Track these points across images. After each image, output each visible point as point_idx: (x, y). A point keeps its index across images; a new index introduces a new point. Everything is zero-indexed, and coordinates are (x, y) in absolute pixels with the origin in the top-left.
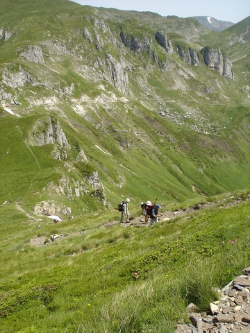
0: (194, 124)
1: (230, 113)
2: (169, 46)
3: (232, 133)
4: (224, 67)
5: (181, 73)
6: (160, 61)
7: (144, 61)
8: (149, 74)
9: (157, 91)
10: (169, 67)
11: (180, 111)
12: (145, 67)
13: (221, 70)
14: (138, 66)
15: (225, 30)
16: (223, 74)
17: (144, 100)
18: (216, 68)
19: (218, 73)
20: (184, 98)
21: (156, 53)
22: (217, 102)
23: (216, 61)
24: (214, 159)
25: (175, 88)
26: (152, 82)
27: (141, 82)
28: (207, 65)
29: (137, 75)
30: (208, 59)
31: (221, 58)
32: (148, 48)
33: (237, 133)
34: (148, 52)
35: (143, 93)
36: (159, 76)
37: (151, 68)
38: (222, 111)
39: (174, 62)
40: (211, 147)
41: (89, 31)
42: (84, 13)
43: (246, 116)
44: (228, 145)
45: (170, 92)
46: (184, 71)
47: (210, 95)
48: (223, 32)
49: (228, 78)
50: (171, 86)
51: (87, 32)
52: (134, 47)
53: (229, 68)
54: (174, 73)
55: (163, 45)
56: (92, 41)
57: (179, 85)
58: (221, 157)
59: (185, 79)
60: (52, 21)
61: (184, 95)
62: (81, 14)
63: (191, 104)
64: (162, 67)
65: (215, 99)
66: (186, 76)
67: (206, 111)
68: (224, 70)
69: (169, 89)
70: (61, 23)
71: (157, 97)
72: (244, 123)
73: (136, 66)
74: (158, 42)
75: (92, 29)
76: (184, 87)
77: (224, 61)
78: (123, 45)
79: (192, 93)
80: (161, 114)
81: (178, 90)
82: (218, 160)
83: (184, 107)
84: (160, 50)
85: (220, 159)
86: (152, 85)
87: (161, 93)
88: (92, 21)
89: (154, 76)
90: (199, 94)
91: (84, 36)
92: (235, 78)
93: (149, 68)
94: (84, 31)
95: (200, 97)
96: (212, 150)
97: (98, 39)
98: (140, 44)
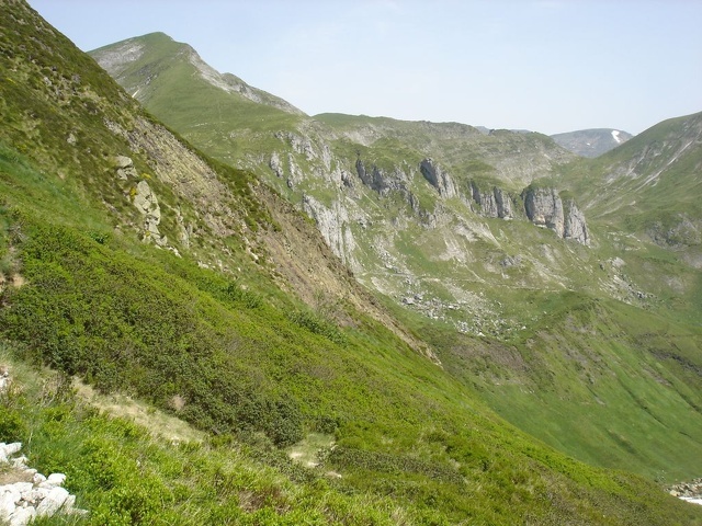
0: (463, 319)
1: (546, 302)
2: (445, 184)
3: (535, 337)
4: (565, 223)
5: (461, 230)
6: (423, 209)
7: (394, 210)
8: (400, 232)
9: (409, 262)
10: (438, 221)
11: (445, 296)
12: (393, 220)
13: (560, 229)
14: (381, 218)
15: (604, 155)
16: (564, 236)
17: (379, 277)
18: (550, 225)
19: (554, 235)
20: (458, 275)
21: (416, 196)
22: (524, 284)
23: (549, 211)
24: (481, 380)
25: (445, 258)
26: (403, 245)
27: (381, 247)
28: (531, 217)
29: (375, 233)
30: (533, 209)
31: (560, 206)
32: (403, 187)
33: (547, 338)
34: (402, 194)
35: (381, 265)
36: (418, 236)
37: (405, 222)
38: (531, 299)
39: (449, 211)
40: (478, 358)
41: (280, 157)
42: (277, 128)
43: (576, 309)
44: (519, 358)
45: (434, 263)
46: (467, 228)
47: (511, 272)
48: (599, 158)
49: (574, 243)
50: (438, 254)
51: (276, 159)
52: (378, 185)
53: (578, 224)
54: (448, 232)
55: (433, 182)
56: (281, 173)
57: (455, 252)
58: (497, 376)
59: (467, 242)
60: (219, 141)
61: (460, 269)
62: (272, 129)
63: (471, 286)
64: (425, 220)
65: (520, 278)
66: (469, 237)
67: (498, 299)
68: (566, 227)
69: (433, 258)
70: (234, 145)
71: (407, 271)
72: (568, 322)
73: (376, 218)
74: (425, 177)
75: (285, 154)
76: (463, 255)
77: (567, 211)
78: (358, 182)
79: (478, 267)
80: (405, 301)
81: (451, 259)
82: (488, 382)
83: (456, 290)
84: (425, 191)
85: (494, 380)
86: (402, 251)
87: (415, 265)
88: (289, 141)
89: (408, 236)
90: (491, 269)
91: (270, 166)
92: (592, 244)
93: (402, 222)
94: (271, 156)
95: (492, 274)
96: (478, 363)
97: (293, 171)
98: (388, 181)
